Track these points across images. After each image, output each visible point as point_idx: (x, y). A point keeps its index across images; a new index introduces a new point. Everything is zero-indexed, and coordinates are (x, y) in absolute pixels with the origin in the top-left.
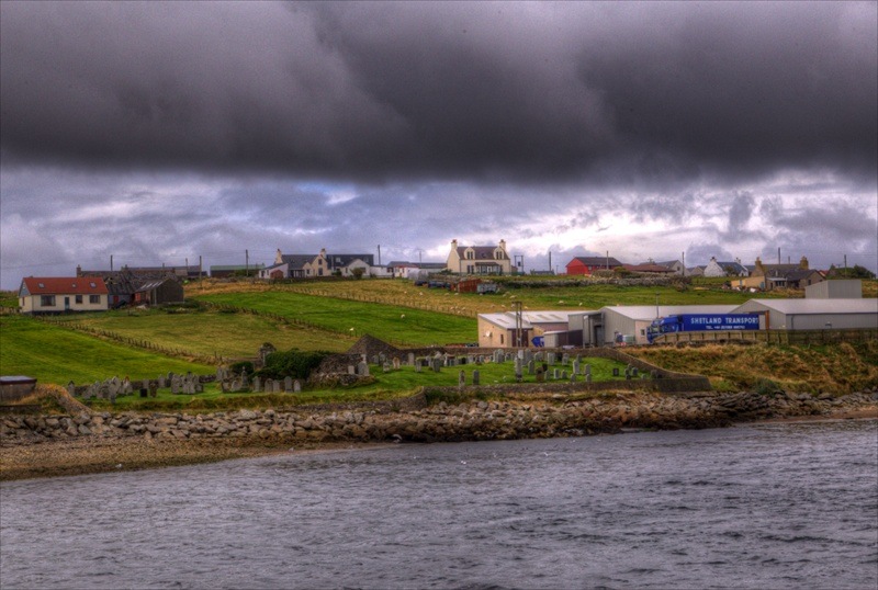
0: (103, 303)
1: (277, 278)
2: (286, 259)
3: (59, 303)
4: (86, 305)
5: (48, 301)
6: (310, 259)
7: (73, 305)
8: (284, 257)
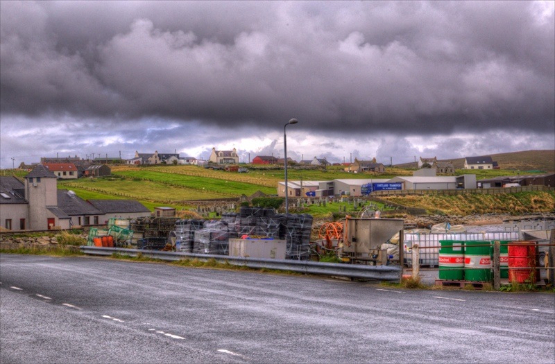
0: (75, 175)
1: (138, 164)
4: (68, 176)
6: (151, 155)
7: (62, 176)
8: (139, 155)
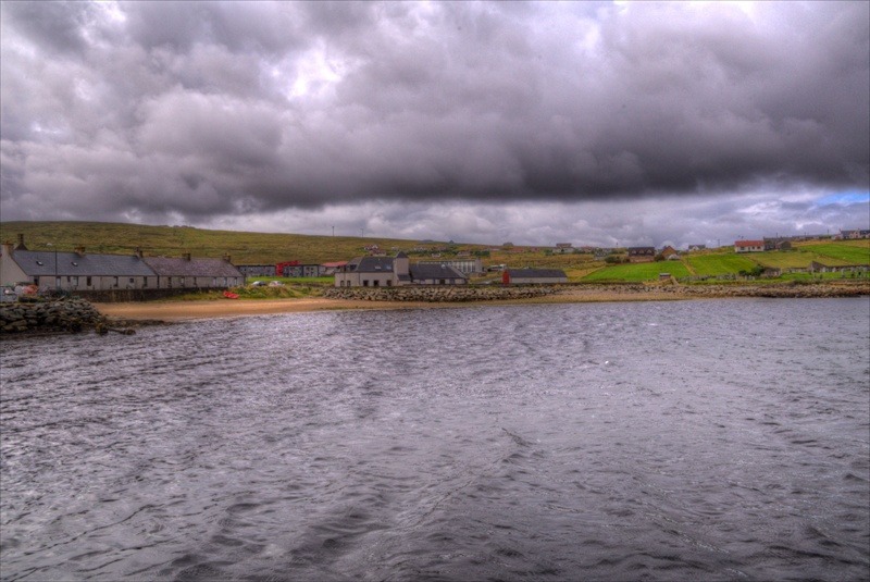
0: (762, 249)
1: (838, 239)
2: (842, 232)
3: (746, 249)
4: (756, 249)
5: (742, 248)
6: (853, 232)
7: (751, 250)
